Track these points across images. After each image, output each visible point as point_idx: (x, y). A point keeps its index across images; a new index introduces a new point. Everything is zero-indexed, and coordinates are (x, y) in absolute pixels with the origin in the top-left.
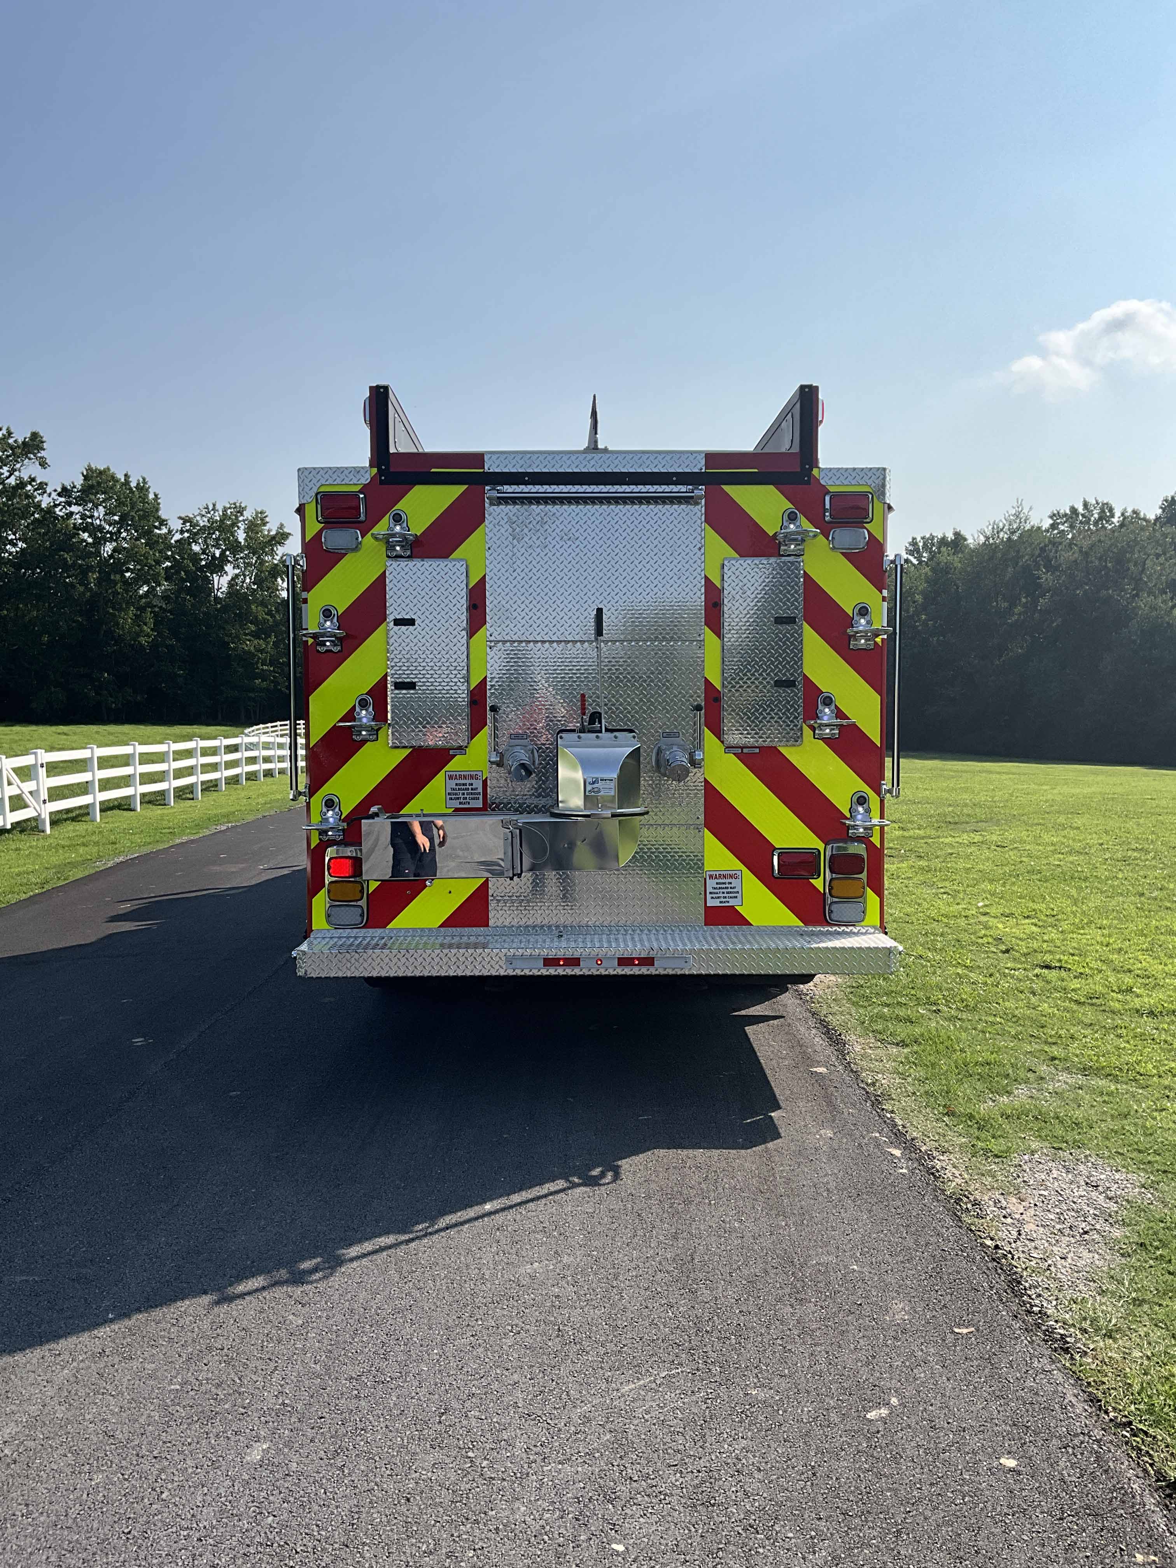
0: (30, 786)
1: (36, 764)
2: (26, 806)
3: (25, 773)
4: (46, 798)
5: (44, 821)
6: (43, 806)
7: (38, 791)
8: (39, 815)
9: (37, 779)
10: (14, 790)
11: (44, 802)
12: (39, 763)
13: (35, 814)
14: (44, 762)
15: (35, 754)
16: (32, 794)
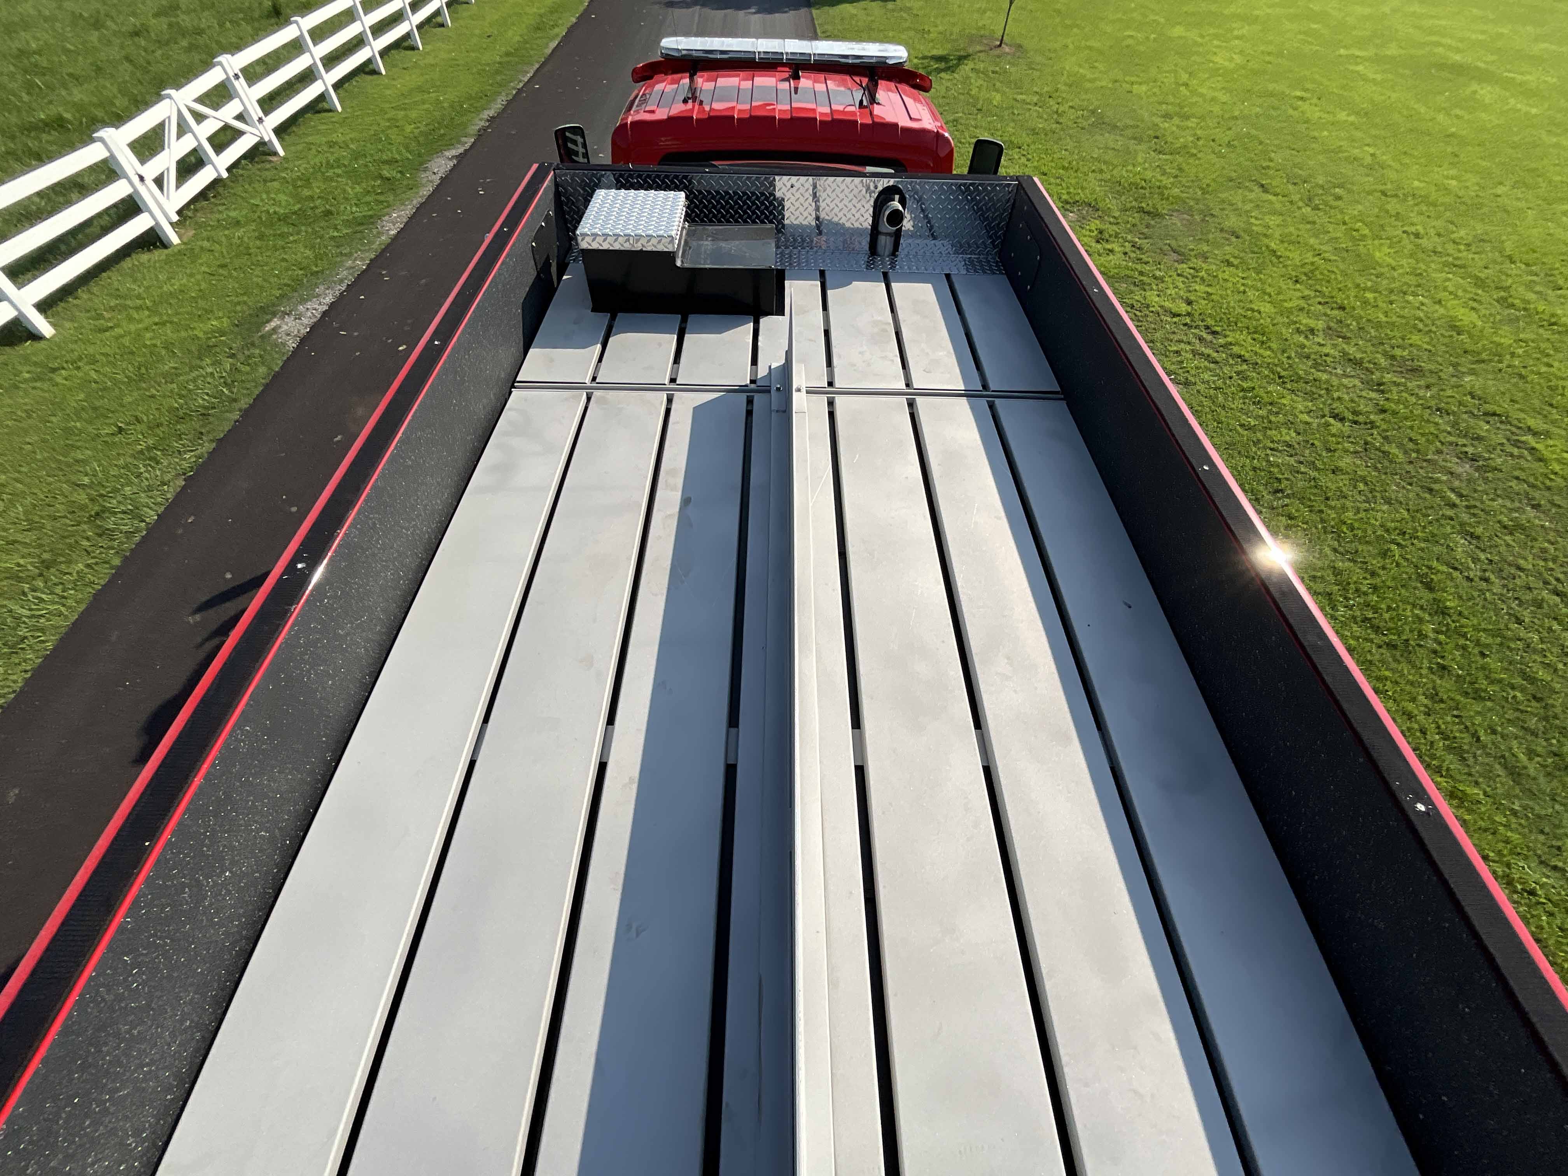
2: (239, 135)
3: (217, 97)
4: (261, 114)
5: (269, 141)
7: (245, 109)
8: (262, 138)
9: (239, 97)
10: (210, 127)
11: (260, 120)
12: (231, 74)
13: (257, 139)
14: (237, 71)
15: (220, 64)
16: (240, 118)
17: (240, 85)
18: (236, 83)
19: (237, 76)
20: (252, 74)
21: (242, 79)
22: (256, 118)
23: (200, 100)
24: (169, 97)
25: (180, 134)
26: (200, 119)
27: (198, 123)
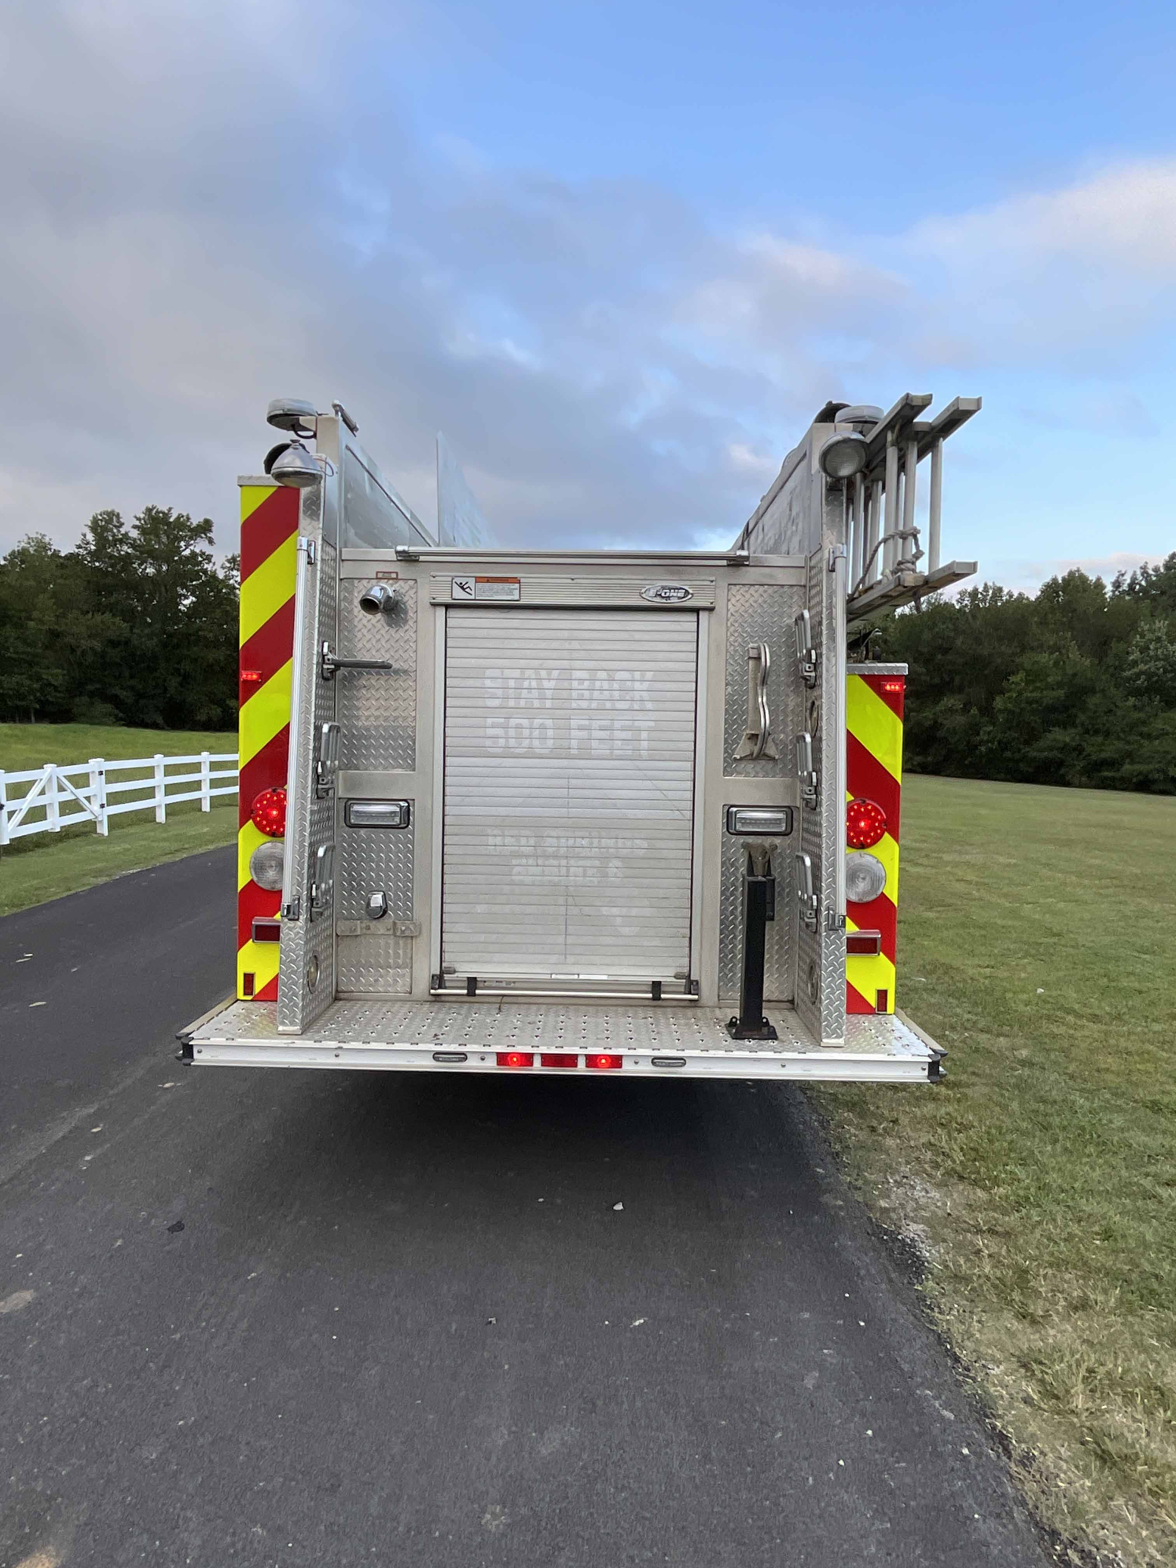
1: (93, 772)
2: (83, 810)
3: (81, 781)
4: (105, 802)
5: (101, 822)
6: (100, 810)
7: (95, 796)
8: (97, 818)
9: (95, 786)
10: (66, 796)
11: (102, 806)
12: (97, 770)
13: (91, 817)
14: (103, 770)
15: (93, 763)
16: (88, 798)
17: (100, 780)
18: (97, 777)
19: (101, 773)
20: (112, 776)
21: (103, 776)
22: (99, 802)
23: (69, 778)
24: (48, 768)
25: (43, 792)
26: (61, 789)
27: (59, 791)
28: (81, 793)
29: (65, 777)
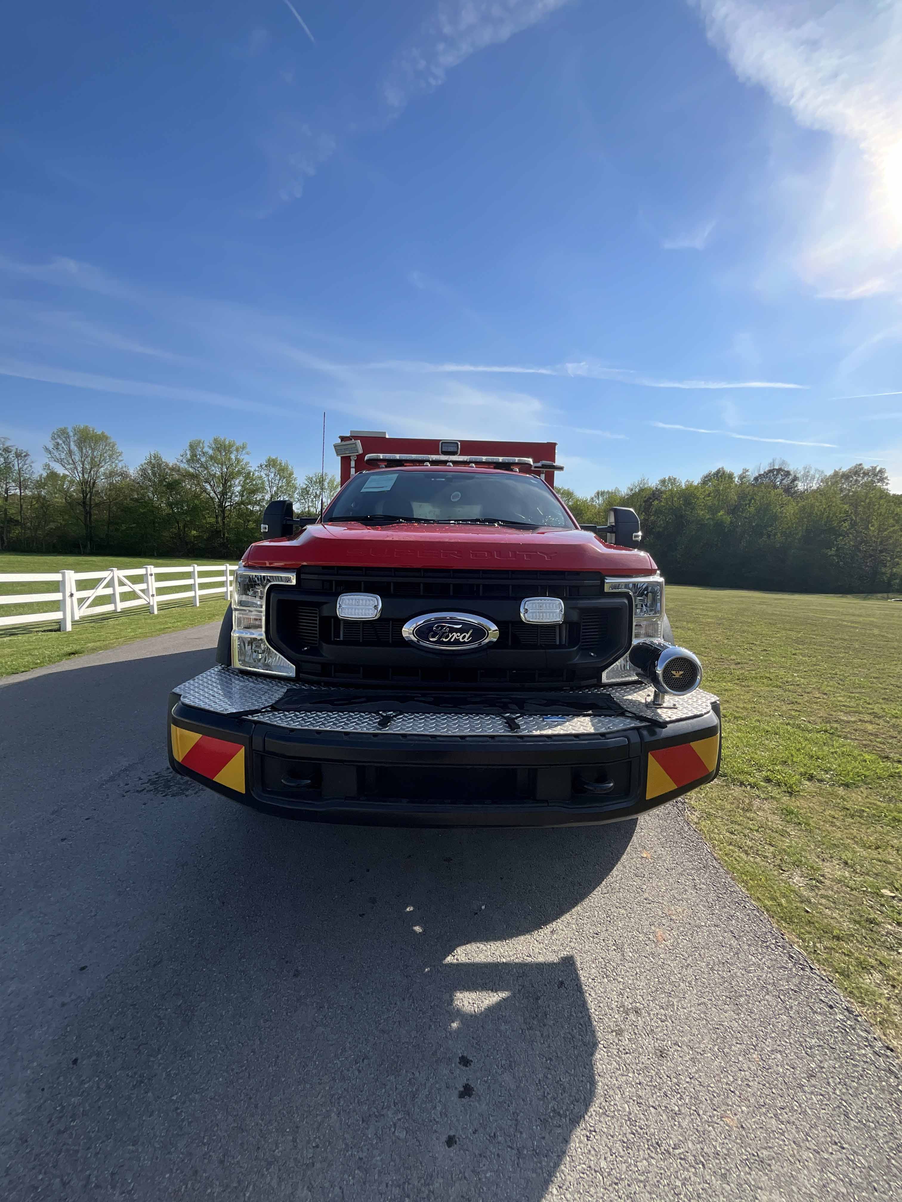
0: (143, 586)
1: (147, 574)
2: (139, 598)
3: (136, 579)
4: (155, 593)
5: (153, 606)
6: (151, 598)
7: (148, 589)
8: (149, 603)
9: (147, 583)
10: (125, 589)
11: (153, 595)
12: (149, 573)
13: (146, 603)
14: (153, 572)
15: (146, 568)
16: (143, 591)
17: (151, 580)
18: (149, 577)
19: (151, 575)
20: (160, 577)
21: (153, 577)
22: (151, 593)
23: (127, 577)
24: (112, 570)
25: (107, 586)
26: (121, 584)
27: (119, 586)
28: (138, 588)
29: (125, 577)
